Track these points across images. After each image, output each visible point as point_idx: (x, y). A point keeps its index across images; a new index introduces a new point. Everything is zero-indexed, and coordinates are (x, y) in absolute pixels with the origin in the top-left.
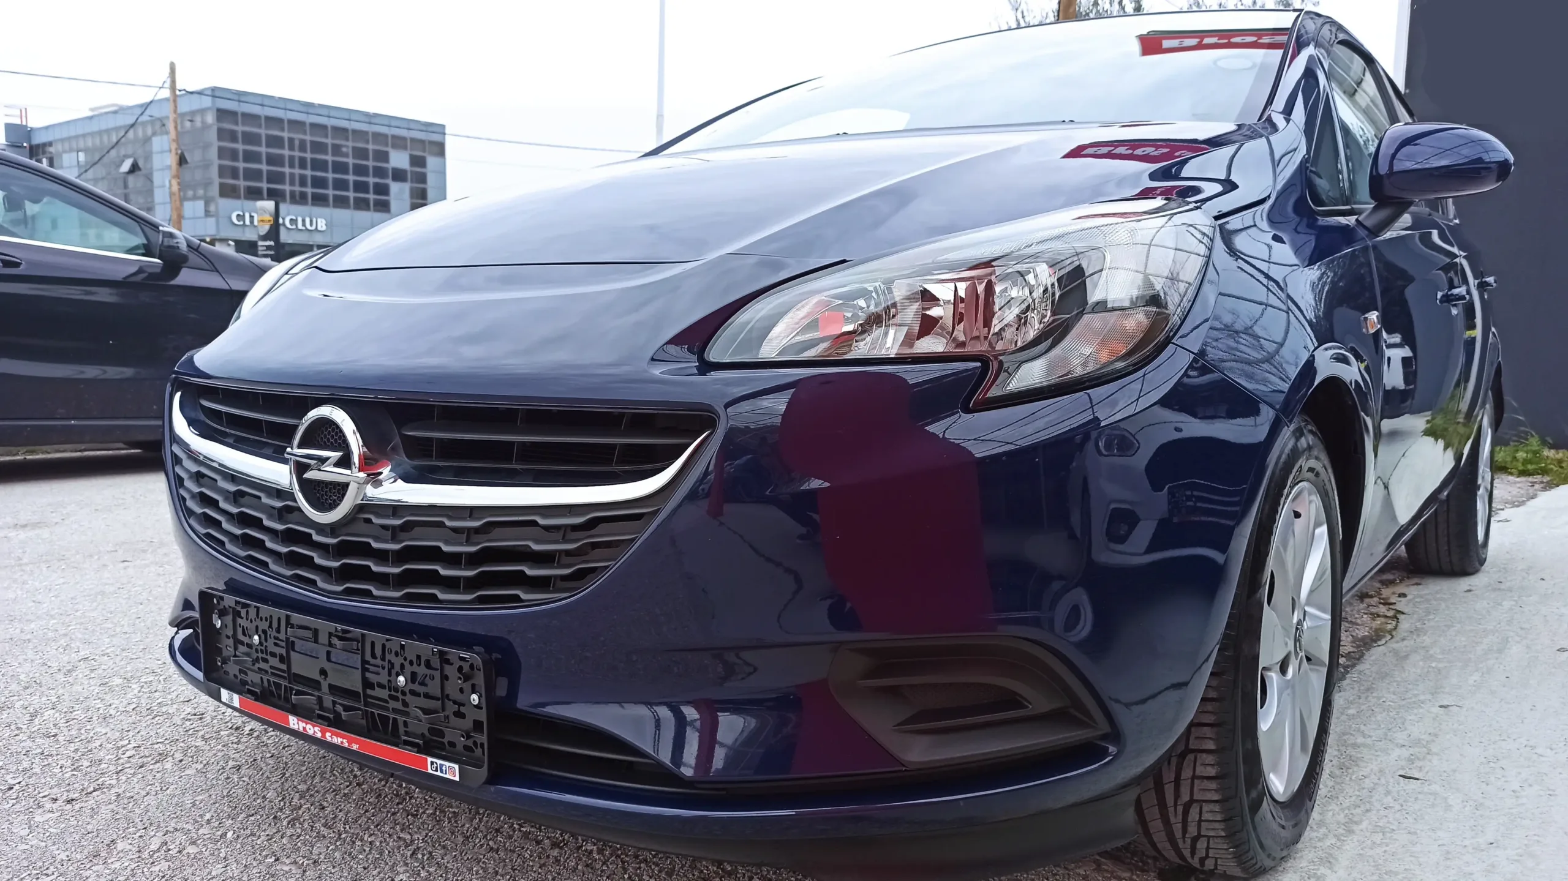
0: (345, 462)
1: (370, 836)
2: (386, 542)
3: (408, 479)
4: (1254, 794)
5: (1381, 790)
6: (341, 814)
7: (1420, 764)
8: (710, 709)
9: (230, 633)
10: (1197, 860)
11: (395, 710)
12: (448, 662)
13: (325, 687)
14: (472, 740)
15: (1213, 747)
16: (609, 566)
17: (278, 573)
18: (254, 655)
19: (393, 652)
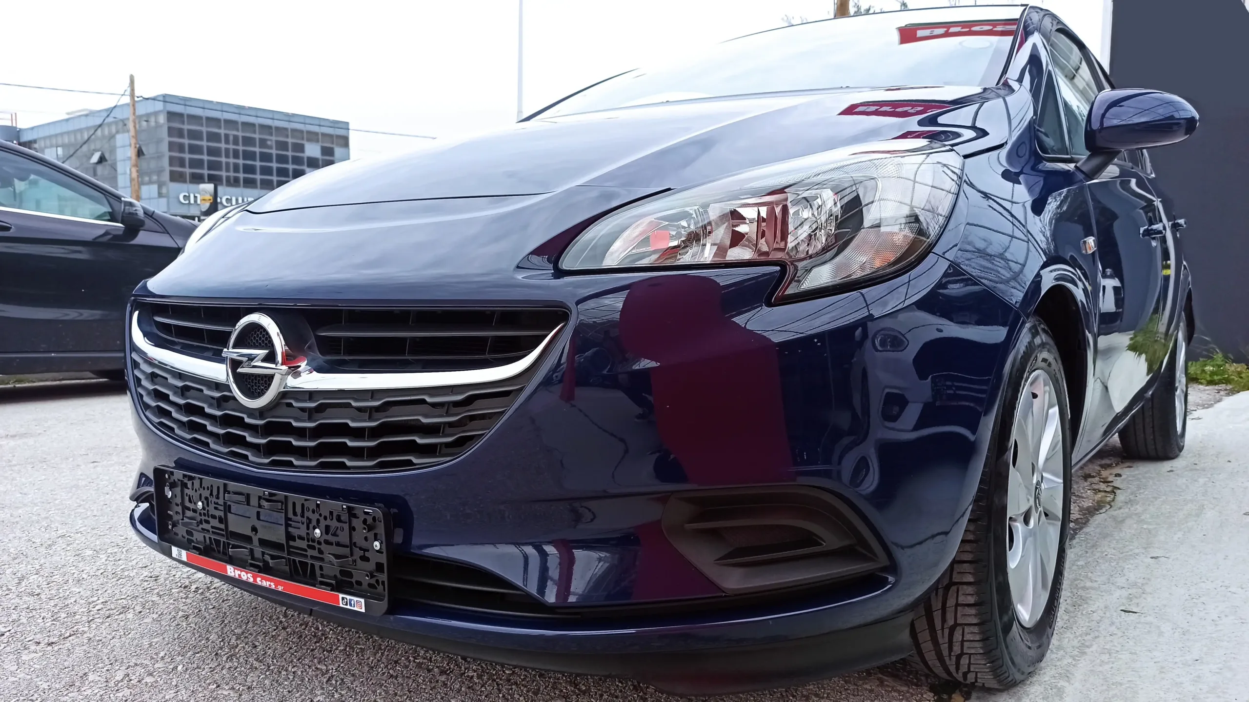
0: (270, 358)
2: (304, 422)
3: (321, 370)
4: (1006, 619)
5: (1107, 621)
7: (1137, 601)
8: (567, 546)
9: (179, 502)
10: (961, 674)
11: (312, 557)
12: (355, 516)
13: (256, 541)
14: (375, 579)
15: (972, 580)
16: (484, 434)
17: (217, 451)
18: (199, 518)
19: (311, 510)
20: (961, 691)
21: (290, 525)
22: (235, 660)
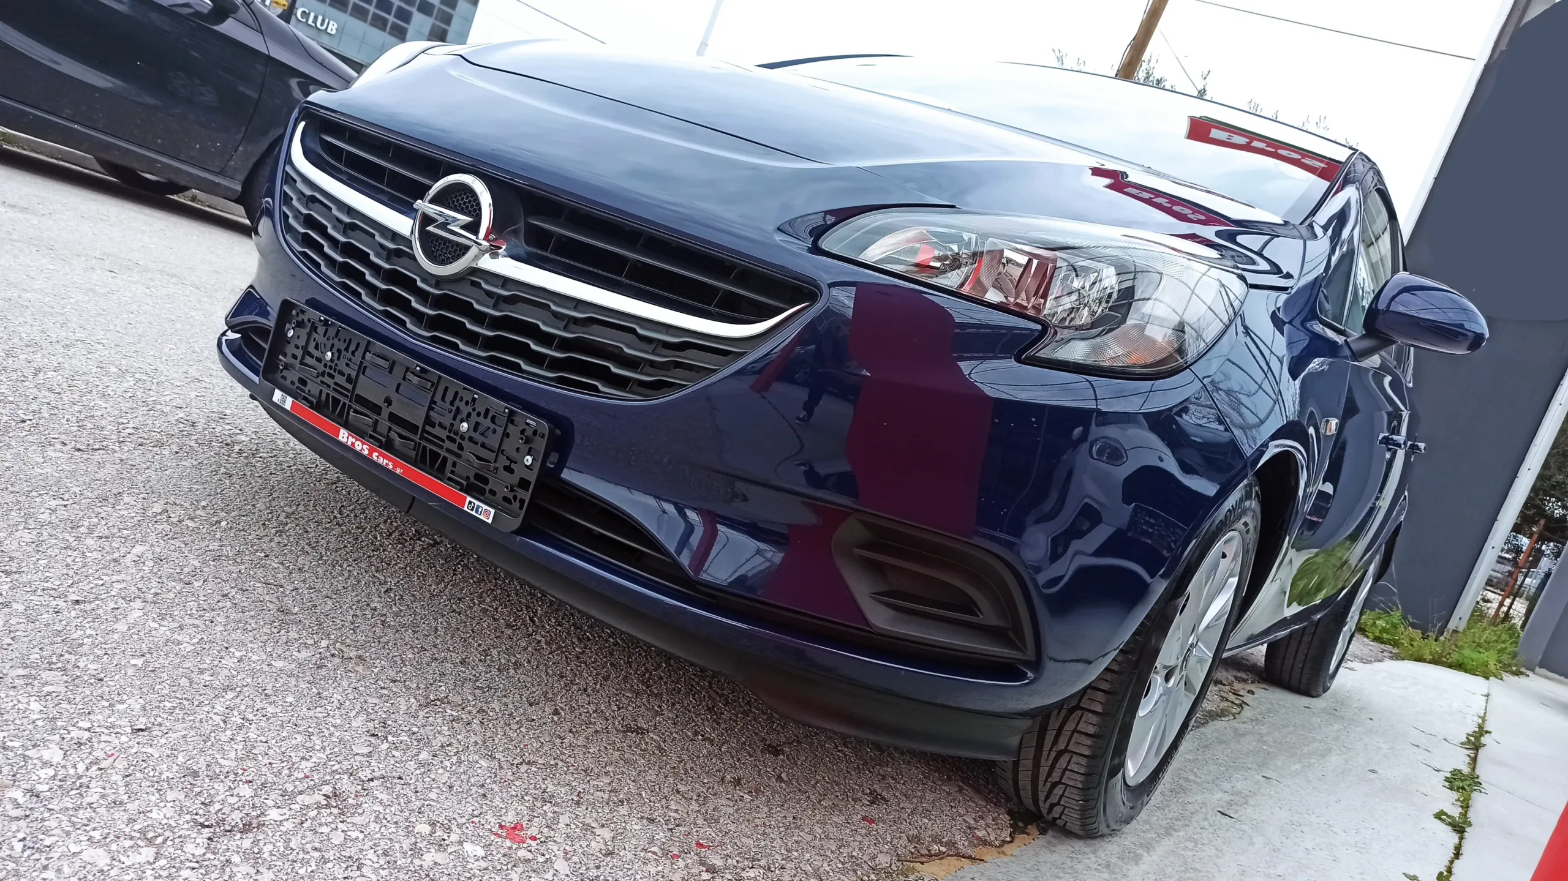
0: (473, 228)
1: (349, 566)
2: (488, 307)
5: (1201, 816)
6: (323, 541)
7: (1237, 807)
9: (302, 342)
10: (1048, 804)
11: (448, 450)
12: (512, 422)
13: (385, 413)
14: (513, 494)
15: (1100, 710)
16: (686, 386)
17: (369, 305)
18: (321, 367)
19: (464, 400)
20: (1038, 826)
21: (433, 409)
22: (284, 536)
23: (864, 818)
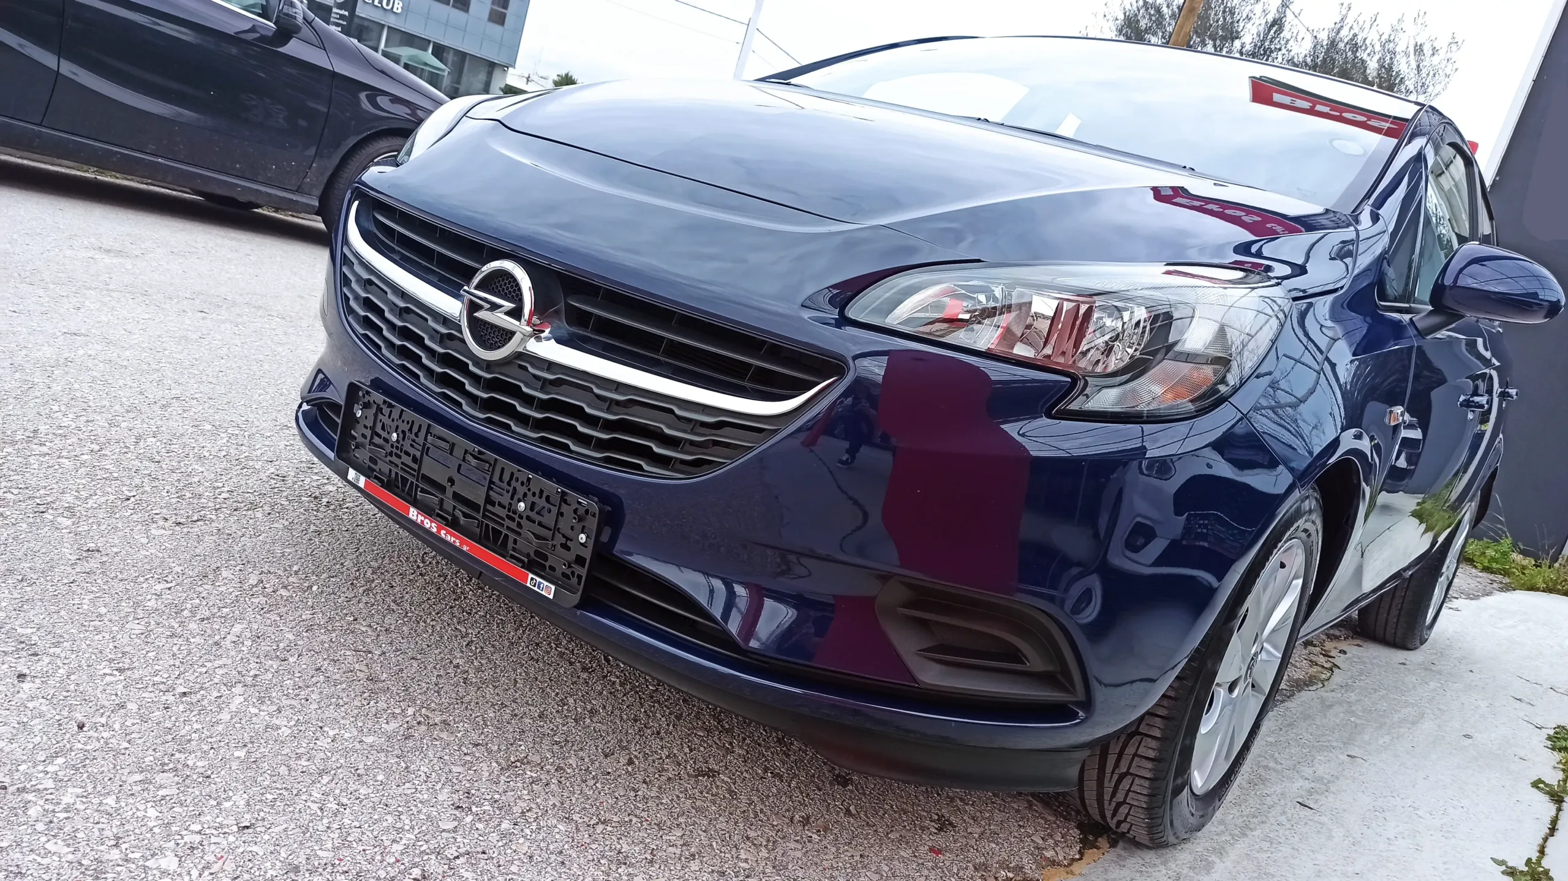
0: (516, 313)
1: (433, 620)
2: (536, 390)
3: (559, 341)
4: (1179, 781)
5: (1278, 809)
6: (407, 596)
7: (1317, 797)
8: (759, 594)
9: (370, 424)
10: (1115, 821)
11: (509, 529)
12: (565, 502)
13: (449, 492)
14: (571, 570)
15: (1159, 735)
16: (725, 463)
17: (427, 388)
18: (389, 449)
19: (520, 482)
20: (1109, 837)
21: (492, 489)
23: (932, 849)
